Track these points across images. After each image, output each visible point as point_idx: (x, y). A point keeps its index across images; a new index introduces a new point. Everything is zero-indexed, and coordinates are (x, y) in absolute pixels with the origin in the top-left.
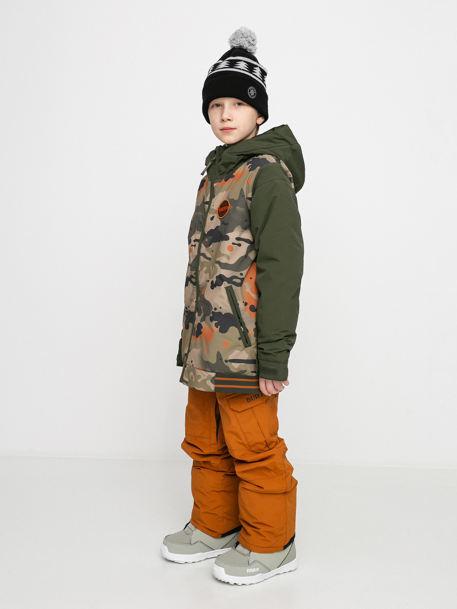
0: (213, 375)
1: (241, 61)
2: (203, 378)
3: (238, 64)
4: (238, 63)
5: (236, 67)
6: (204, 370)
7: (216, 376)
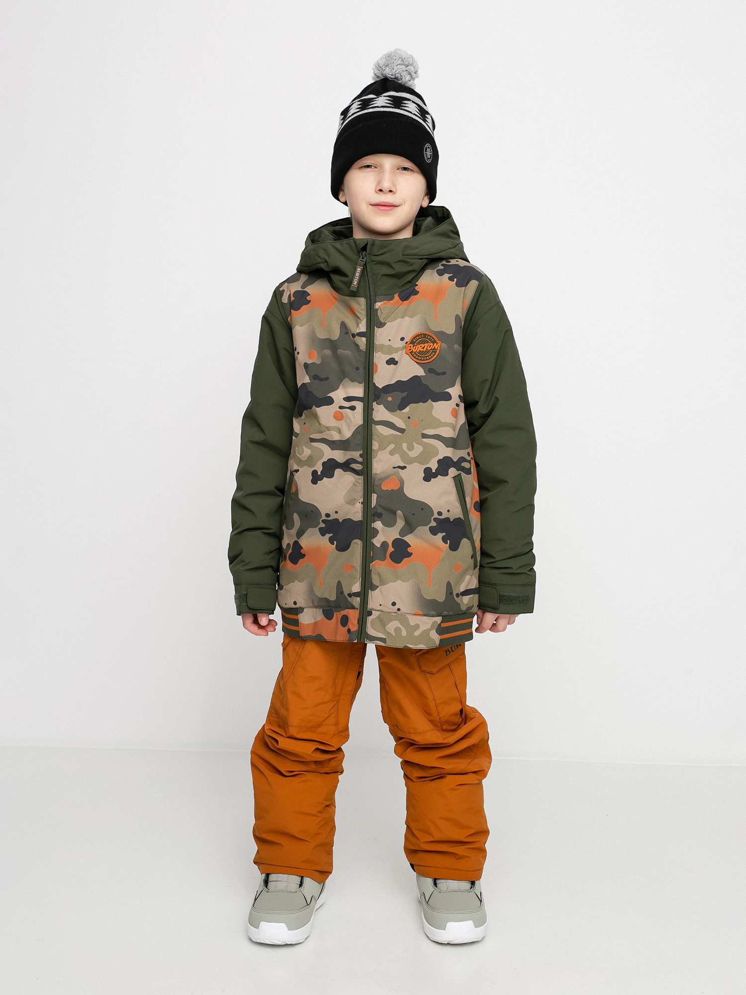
0: (439, 619)
1: (409, 100)
2: (423, 627)
3: (405, 104)
4: (405, 102)
5: (405, 108)
6: (425, 615)
7: (442, 622)
